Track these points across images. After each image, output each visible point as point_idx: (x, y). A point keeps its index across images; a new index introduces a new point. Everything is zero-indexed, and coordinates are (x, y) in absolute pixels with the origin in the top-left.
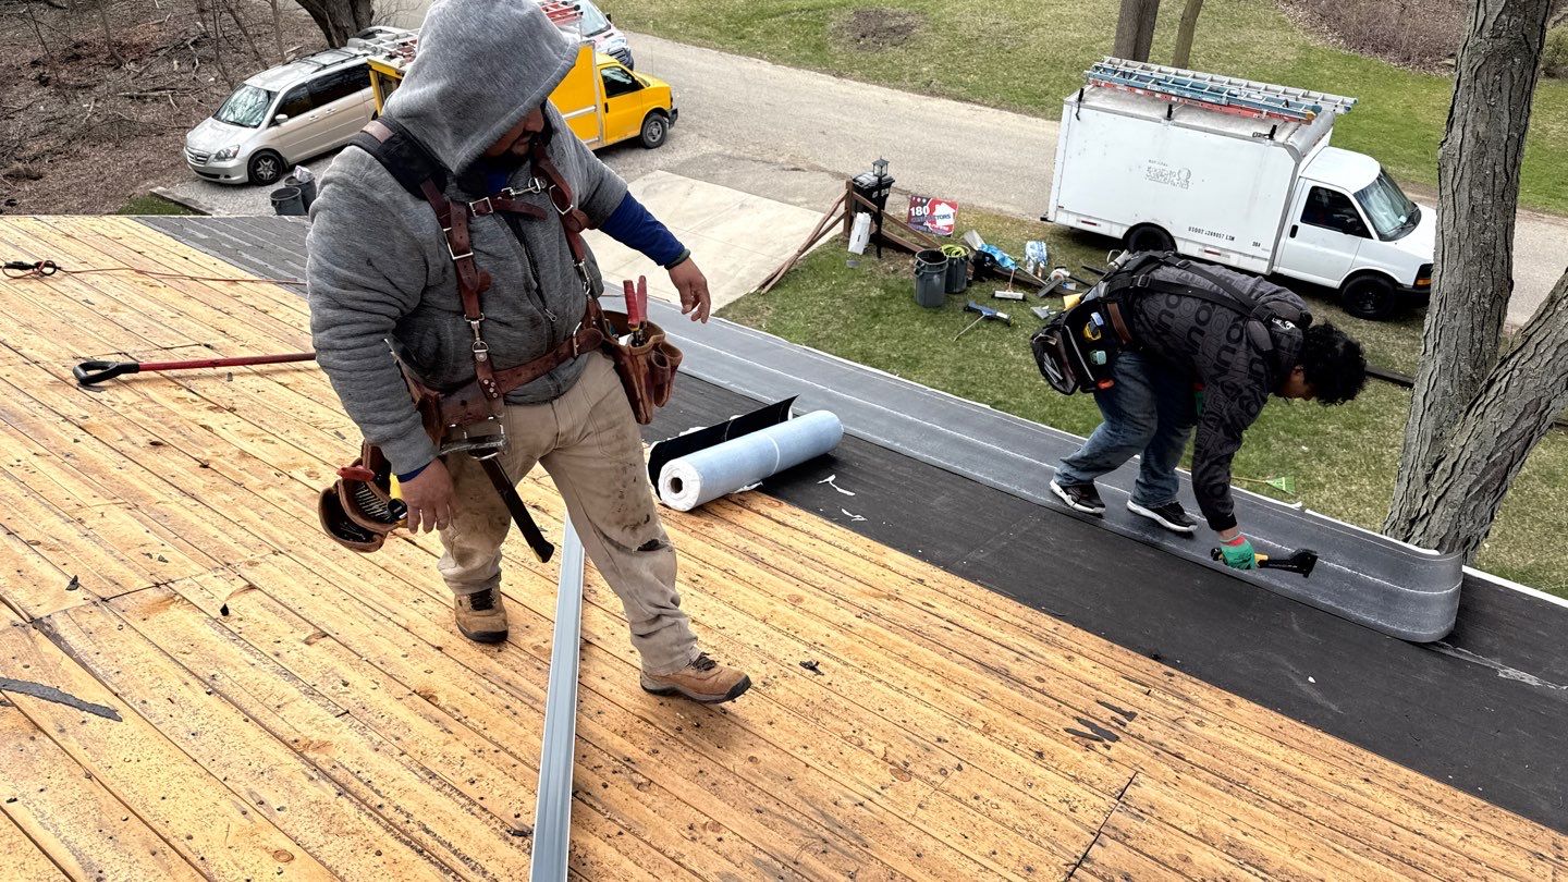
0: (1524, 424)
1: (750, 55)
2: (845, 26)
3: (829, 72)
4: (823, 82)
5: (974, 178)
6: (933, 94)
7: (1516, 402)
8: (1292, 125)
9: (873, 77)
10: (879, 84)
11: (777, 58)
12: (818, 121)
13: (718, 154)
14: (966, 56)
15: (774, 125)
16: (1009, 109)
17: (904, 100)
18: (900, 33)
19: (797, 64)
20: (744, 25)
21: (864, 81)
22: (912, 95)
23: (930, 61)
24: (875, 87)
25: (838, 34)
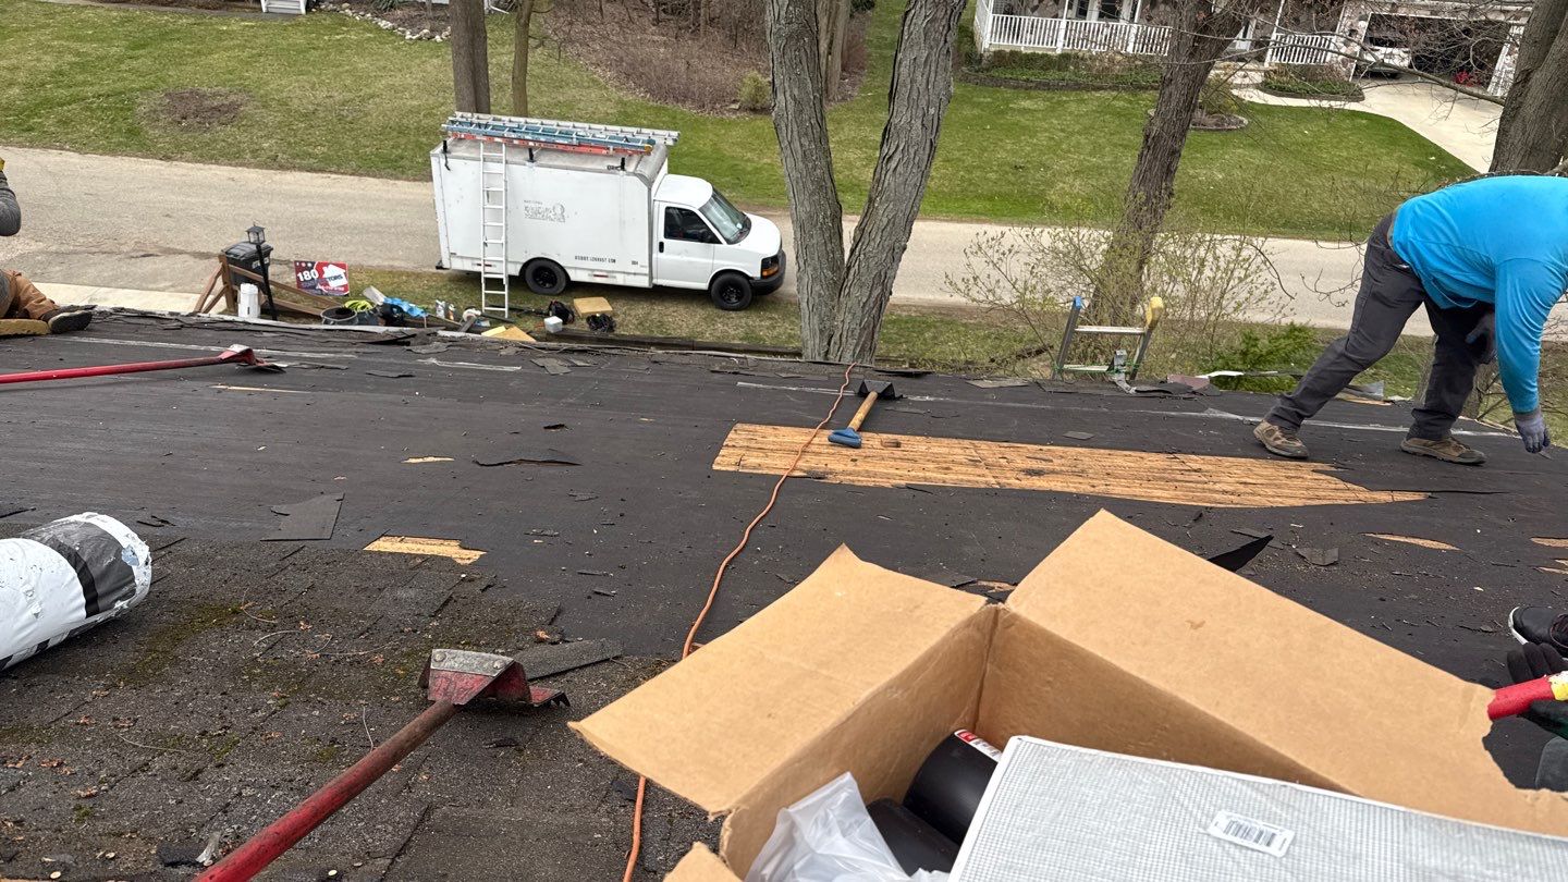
0: (876, 293)
1: (46, 147)
2: (159, 108)
3: (154, 156)
4: (151, 167)
5: (354, 241)
6: (282, 167)
7: (867, 279)
8: (636, 158)
9: (208, 156)
10: (217, 163)
11: (82, 147)
12: (157, 205)
13: (41, 252)
14: (306, 128)
15: (104, 214)
16: (369, 176)
17: (252, 177)
18: (227, 113)
19: (112, 151)
20: (28, 116)
21: (199, 162)
22: (260, 171)
23: (268, 137)
24: (214, 166)
25: (153, 117)
